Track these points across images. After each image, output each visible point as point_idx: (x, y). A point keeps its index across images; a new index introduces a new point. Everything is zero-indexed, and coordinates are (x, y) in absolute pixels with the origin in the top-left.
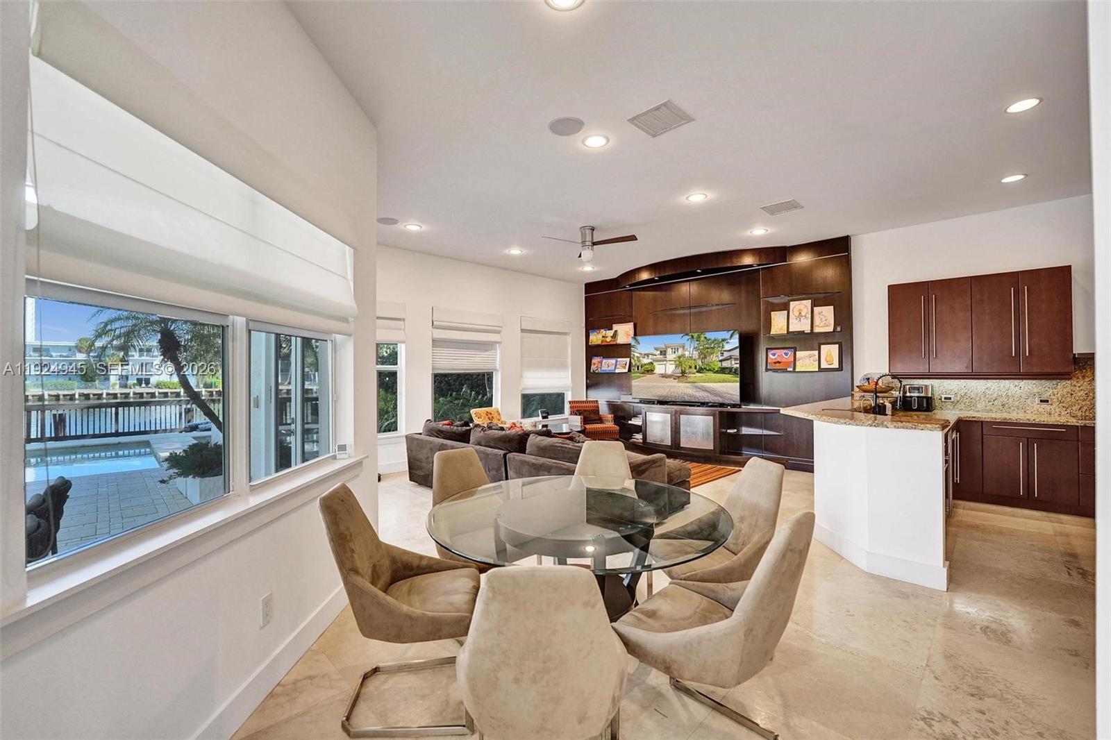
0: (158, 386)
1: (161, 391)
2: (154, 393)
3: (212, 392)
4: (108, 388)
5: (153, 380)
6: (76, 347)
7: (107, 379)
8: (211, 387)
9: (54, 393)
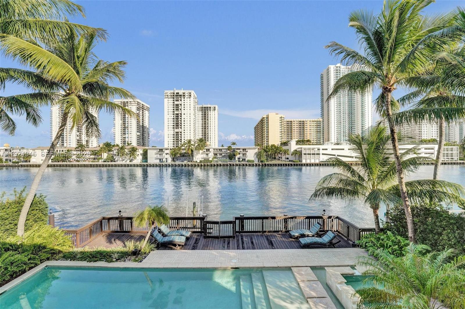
0: (248, 161)
1: (249, 163)
2: (247, 164)
3: (263, 164)
4: (235, 162)
5: (246, 159)
6: (228, 149)
7: (235, 158)
8: (262, 162)
9: (223, 163)
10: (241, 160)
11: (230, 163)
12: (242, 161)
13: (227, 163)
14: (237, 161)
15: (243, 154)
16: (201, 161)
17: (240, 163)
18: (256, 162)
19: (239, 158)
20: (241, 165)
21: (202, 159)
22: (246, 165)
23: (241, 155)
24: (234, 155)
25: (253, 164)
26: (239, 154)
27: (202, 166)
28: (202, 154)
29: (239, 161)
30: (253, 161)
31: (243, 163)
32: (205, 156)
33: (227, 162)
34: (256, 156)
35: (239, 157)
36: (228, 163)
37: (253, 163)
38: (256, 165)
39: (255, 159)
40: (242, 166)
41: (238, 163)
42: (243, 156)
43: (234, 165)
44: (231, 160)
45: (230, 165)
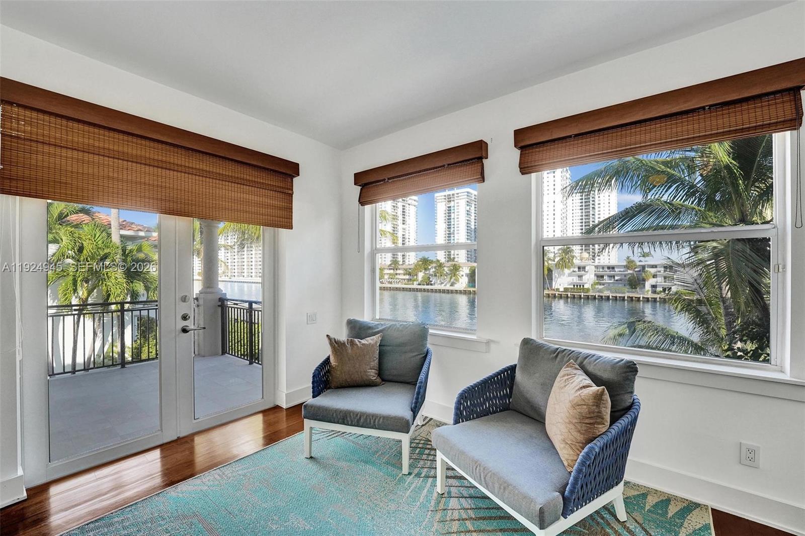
10: (659, 289)
11: (631, 295)
12: (661, 292)
13: (623, 295)
14: (648, 291)
15: (665, 278)
16: (566, 290)
17: (655, 296)
19: (654, 286)
20: (659, 299)
21: (570, 285)
23: (660, 280)
24: (644, 280)
26: (654, 276)
27: (567, 297)
28: (570, 275)
29: (654, 292)
31: (663, 296)
32: (576, 280)
33: (624, 293)
35: (654, 284)
36: (626, 295)
41: (650, 295)
42: (665, 282)
43: (641, 299)
44: (634, 290)
45: (631, 299)
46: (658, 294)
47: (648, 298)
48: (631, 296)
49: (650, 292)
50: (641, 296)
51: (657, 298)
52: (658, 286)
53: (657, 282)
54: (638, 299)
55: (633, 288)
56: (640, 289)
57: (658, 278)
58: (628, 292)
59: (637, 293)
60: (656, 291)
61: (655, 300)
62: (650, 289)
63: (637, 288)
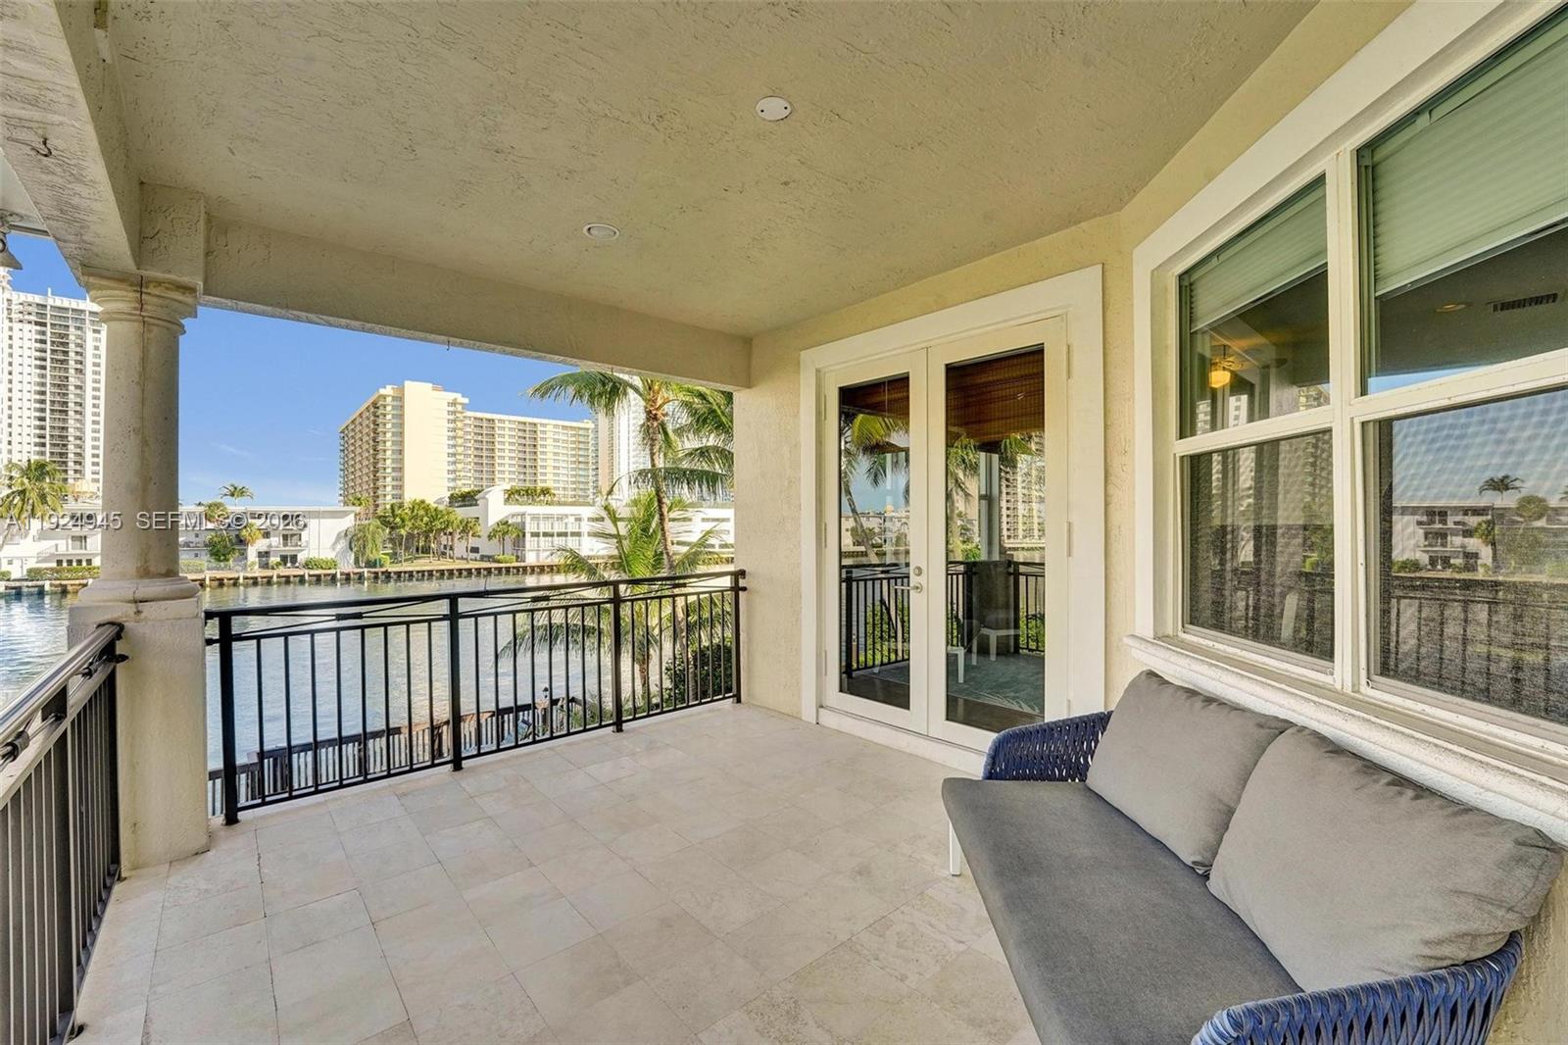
10: (274, 559)
11: (219, 575)
12: (278, 564)
14: (253, 563)
15: (285, 537)
16: (34, 574)
17: (268, 573)
18: (347, 565)
19: (264, 555)
20: (275, 579)
21: (45, 560)
22: (302, 580)
23: (275, 540)
24: (241, 541)
25: (334, 576)
26: (267, 535)
27: (41, 593)
28: (43, 535)
29: (265, 566)
30: (334, 564)
31: (283, 571)
32: (64, 547)
33: (202, 571)
34: (343, 544)
35: (264, 549)
36: (208, 575)
37: (332, 571)
38: (347, 578)
39: (343, 553)
40: (279, 583)
41: (258, 572)
42: (285, 545)
43: (241, 581)
44: (222, 564)
45: (221, 583)
46: (273, 568)
47: (255, 579)
48: (218, 577)
49: (257, 567)
50: (241, 575)
51: (272, 577)
52: (271, 554)
53: (270, 546)
54: (235, 583)
55: (220, 561)
56: (235, 560)
57: (272, 539)
58: (208, 569)
59: (230, 569)
60: (267, 564)
61: (269, 582)
62: (257, 559)
63: (228, 560)
